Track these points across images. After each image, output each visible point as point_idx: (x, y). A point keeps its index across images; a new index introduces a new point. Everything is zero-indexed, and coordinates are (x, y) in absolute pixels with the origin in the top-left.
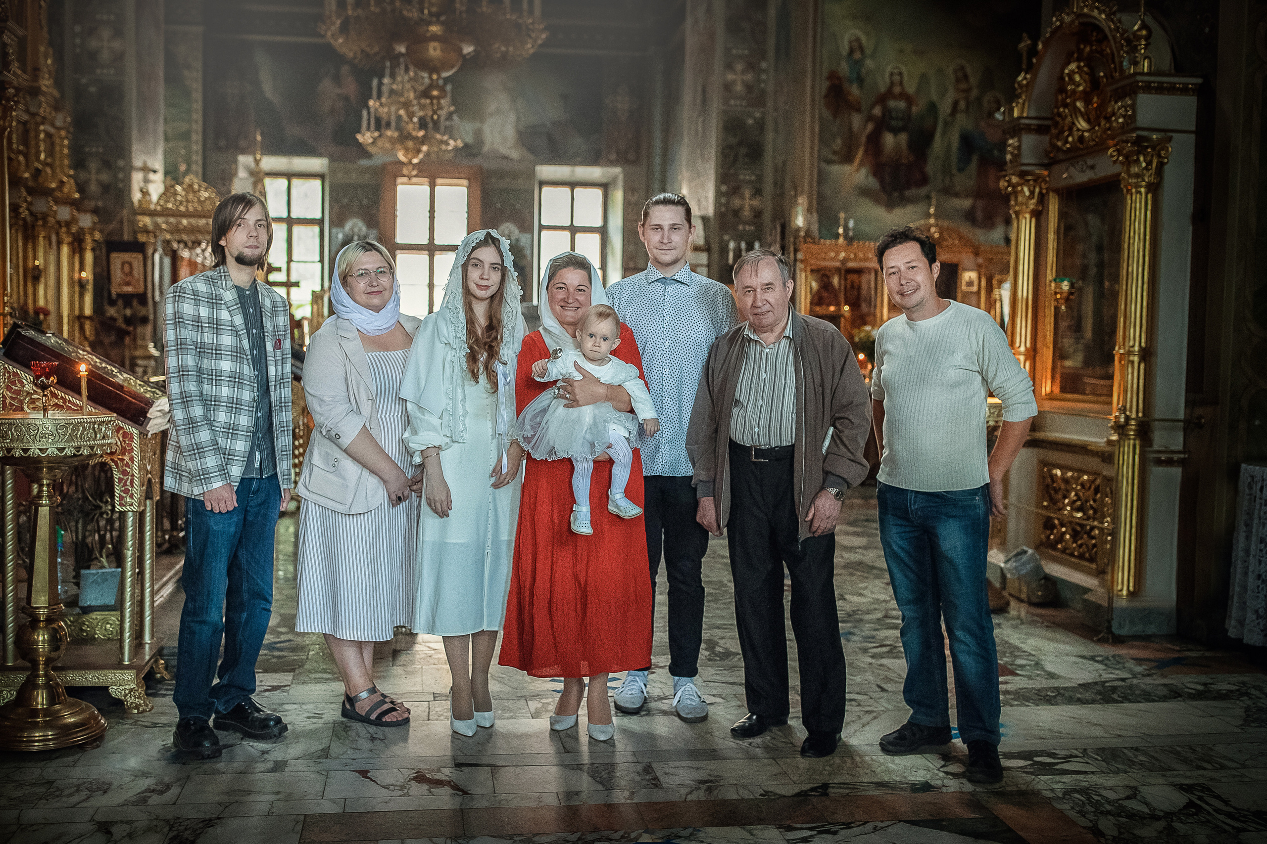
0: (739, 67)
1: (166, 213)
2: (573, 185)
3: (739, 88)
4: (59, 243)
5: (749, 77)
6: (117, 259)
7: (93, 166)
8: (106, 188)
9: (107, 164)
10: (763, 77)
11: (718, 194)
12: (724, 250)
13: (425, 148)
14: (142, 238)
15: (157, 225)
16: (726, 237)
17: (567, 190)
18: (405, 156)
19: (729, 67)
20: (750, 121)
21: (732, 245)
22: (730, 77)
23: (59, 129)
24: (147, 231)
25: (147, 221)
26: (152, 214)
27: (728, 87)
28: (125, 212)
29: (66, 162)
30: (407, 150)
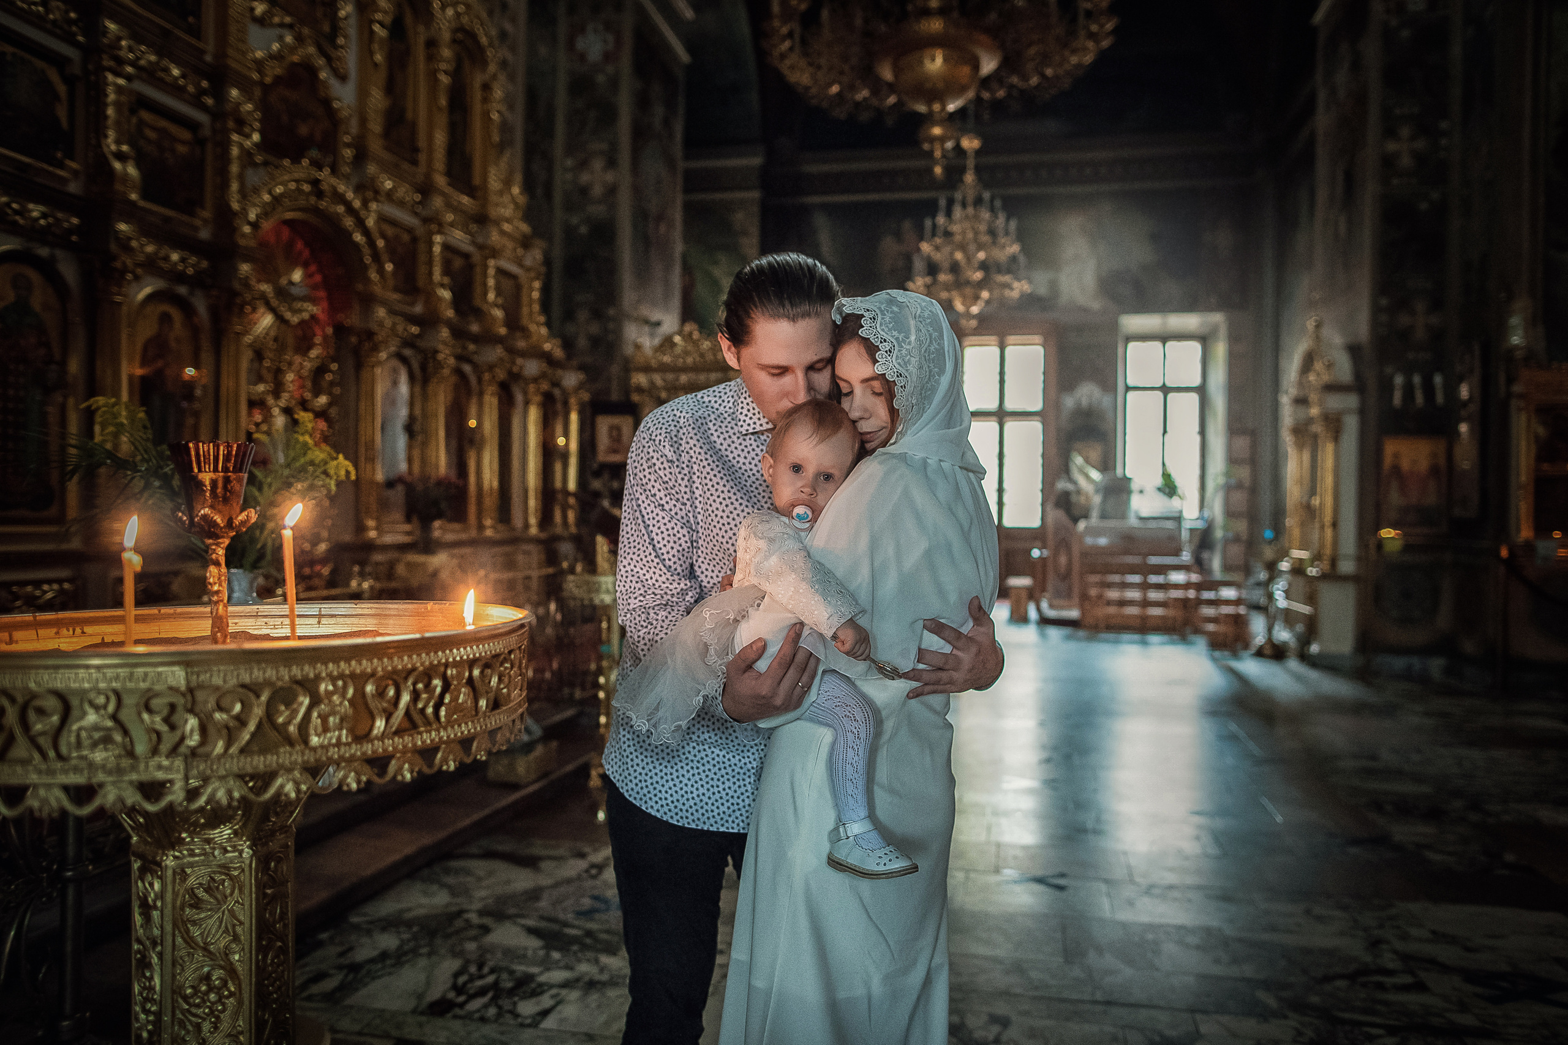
0: (1405, 132)
1: (663, 368)
2: (1164, 338)
3: (1406, 161)
4: (527, 403)
5: (1420, 144)
6: (604, 424)
7: (583, 315)
8: (596, 342)
9: (597, 314)
10: (1444, 142)
11: (1376, 310)
12: (1386, 387)
13: (985, 294)
14: (635, 398)
15: (652, 383)
16: (1389, 370)
17: (1158, 345)
18: (963, 304)
19: (1390, 132)
20: (1424, 206)
21: (1399, 380)
22: (1391, 146)
23: (528, 270)
24: (640, 390)
25: (640, 379)
26: (647, 369)
27: (1388, 162)
28: (615, 369)
29: (536, 307)
30: (964, 297)
